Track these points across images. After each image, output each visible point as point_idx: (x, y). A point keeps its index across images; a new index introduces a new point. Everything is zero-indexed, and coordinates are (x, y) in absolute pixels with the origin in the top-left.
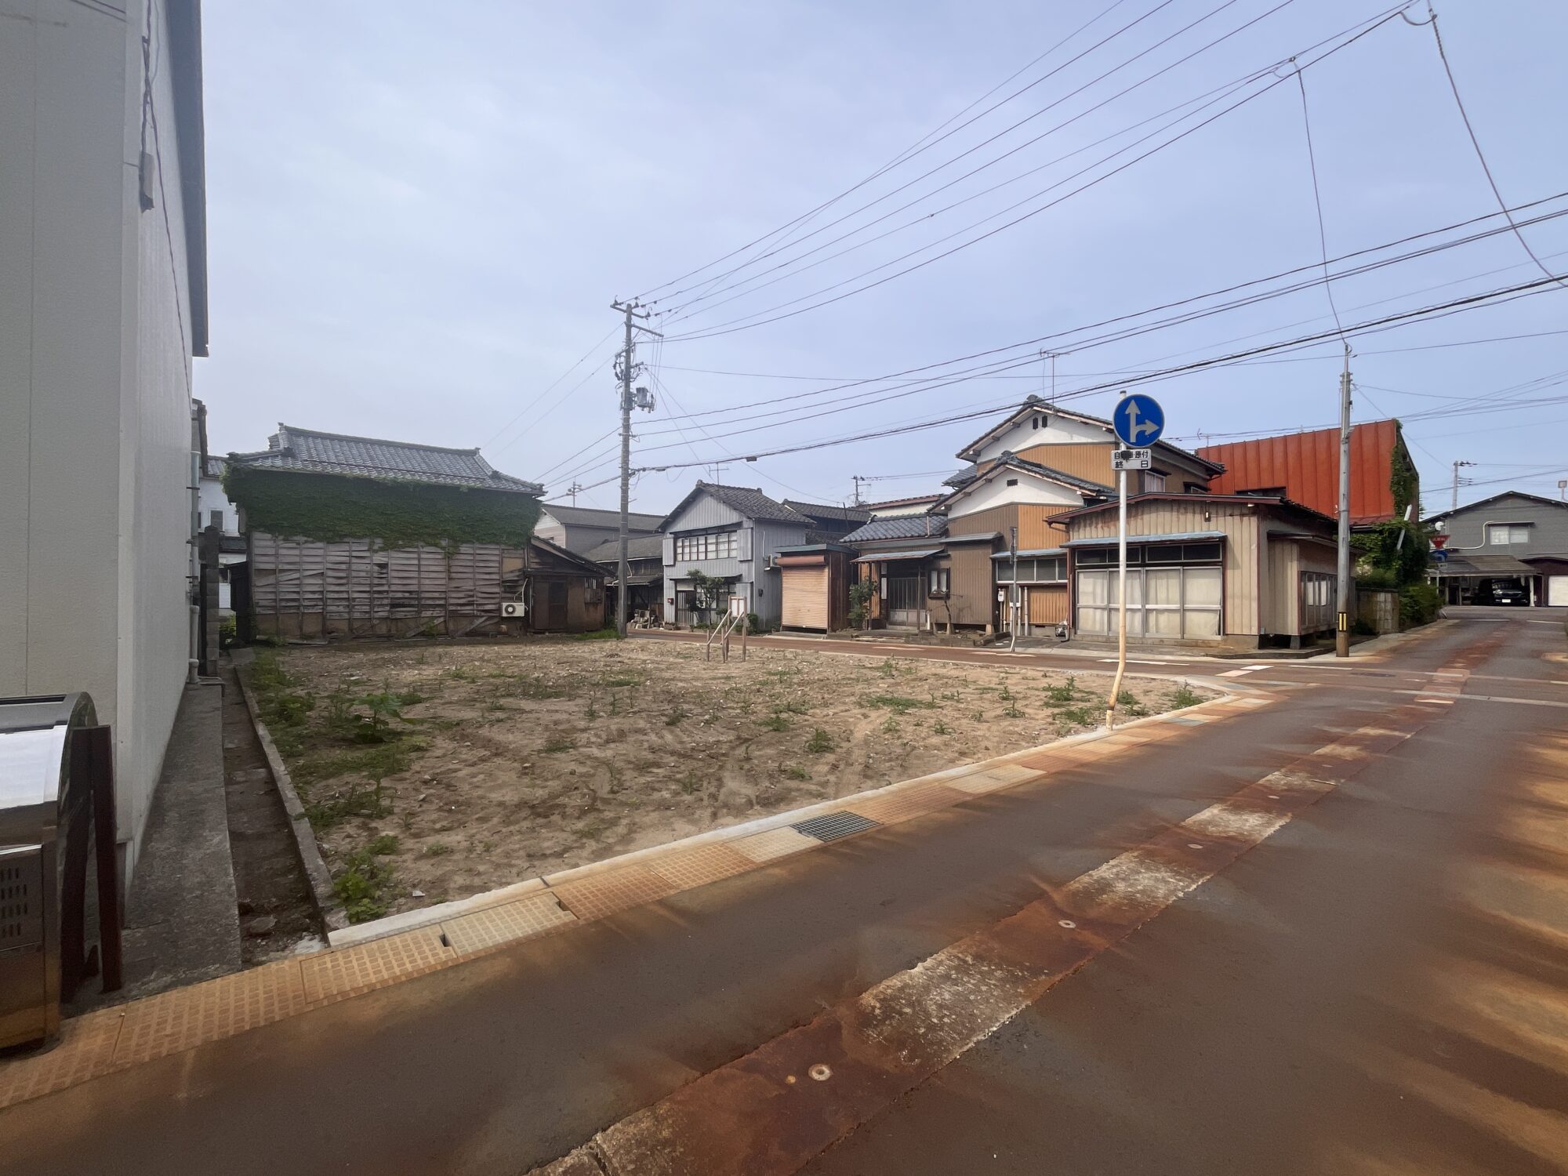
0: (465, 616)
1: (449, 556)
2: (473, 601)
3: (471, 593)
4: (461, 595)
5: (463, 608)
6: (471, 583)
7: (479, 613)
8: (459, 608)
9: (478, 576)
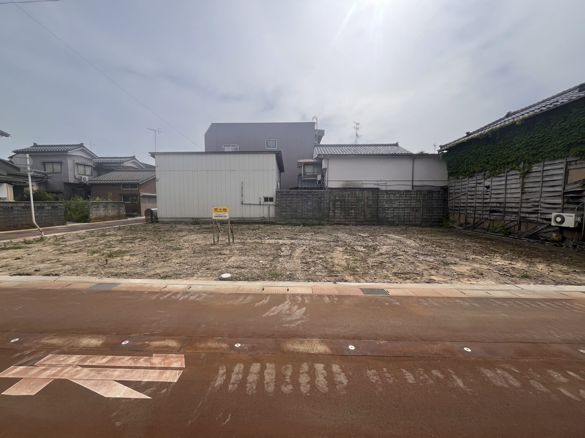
0: (531, 222)
1: (524, 175)
2: (538, 210)
3: (537, 204)
4: (529, 205)
5: (531, 216)
6: (538, 195)
7: (541, 221)
8: (527, 215)
9: (544, 189)
